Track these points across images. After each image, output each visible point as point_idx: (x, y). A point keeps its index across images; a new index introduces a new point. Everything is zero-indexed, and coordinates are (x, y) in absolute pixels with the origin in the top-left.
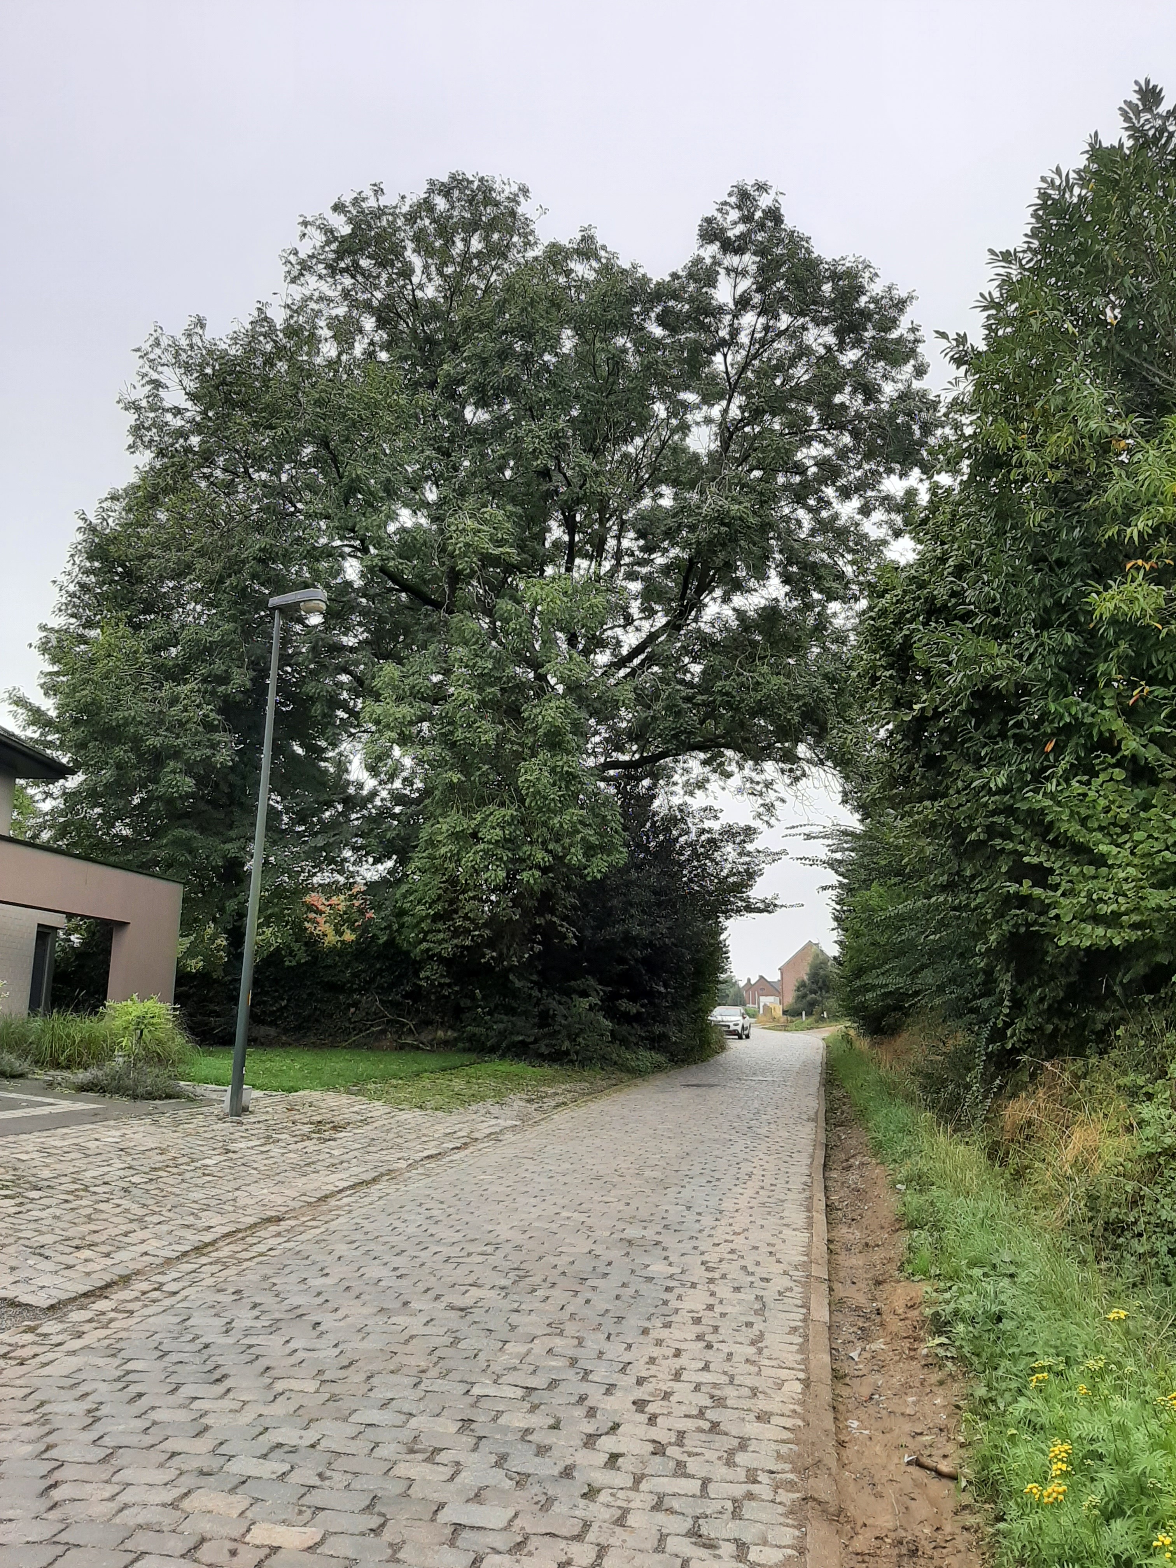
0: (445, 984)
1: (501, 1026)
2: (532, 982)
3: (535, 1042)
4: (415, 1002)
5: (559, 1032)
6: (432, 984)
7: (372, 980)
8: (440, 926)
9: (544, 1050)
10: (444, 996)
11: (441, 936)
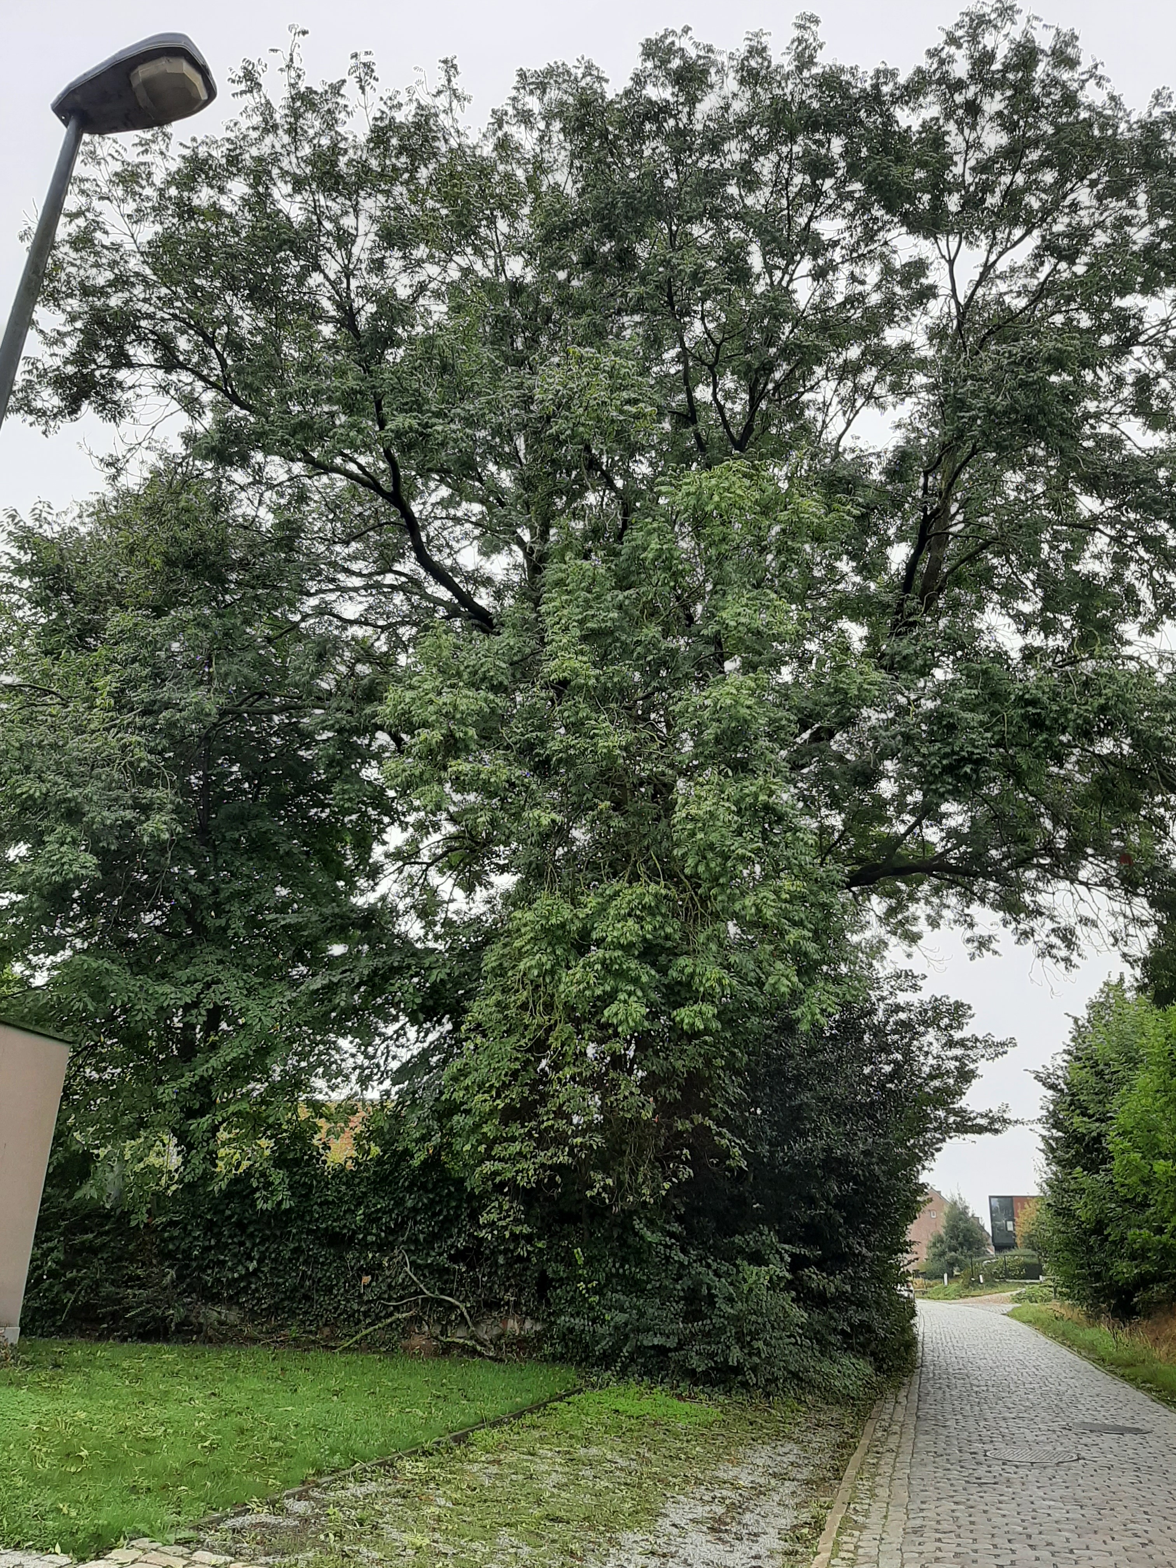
0: (522, 1235)
1: (621, 1318)
2: (672, 1235)
3: (680, 1347)
4: (471, 1267)
5: (722, 1330)
6: (501, 1239)
7: (401, 1227)
8: (516, 1129)
9: (698, 1364)
10: (520, 1259)
11: (516, 1147)
